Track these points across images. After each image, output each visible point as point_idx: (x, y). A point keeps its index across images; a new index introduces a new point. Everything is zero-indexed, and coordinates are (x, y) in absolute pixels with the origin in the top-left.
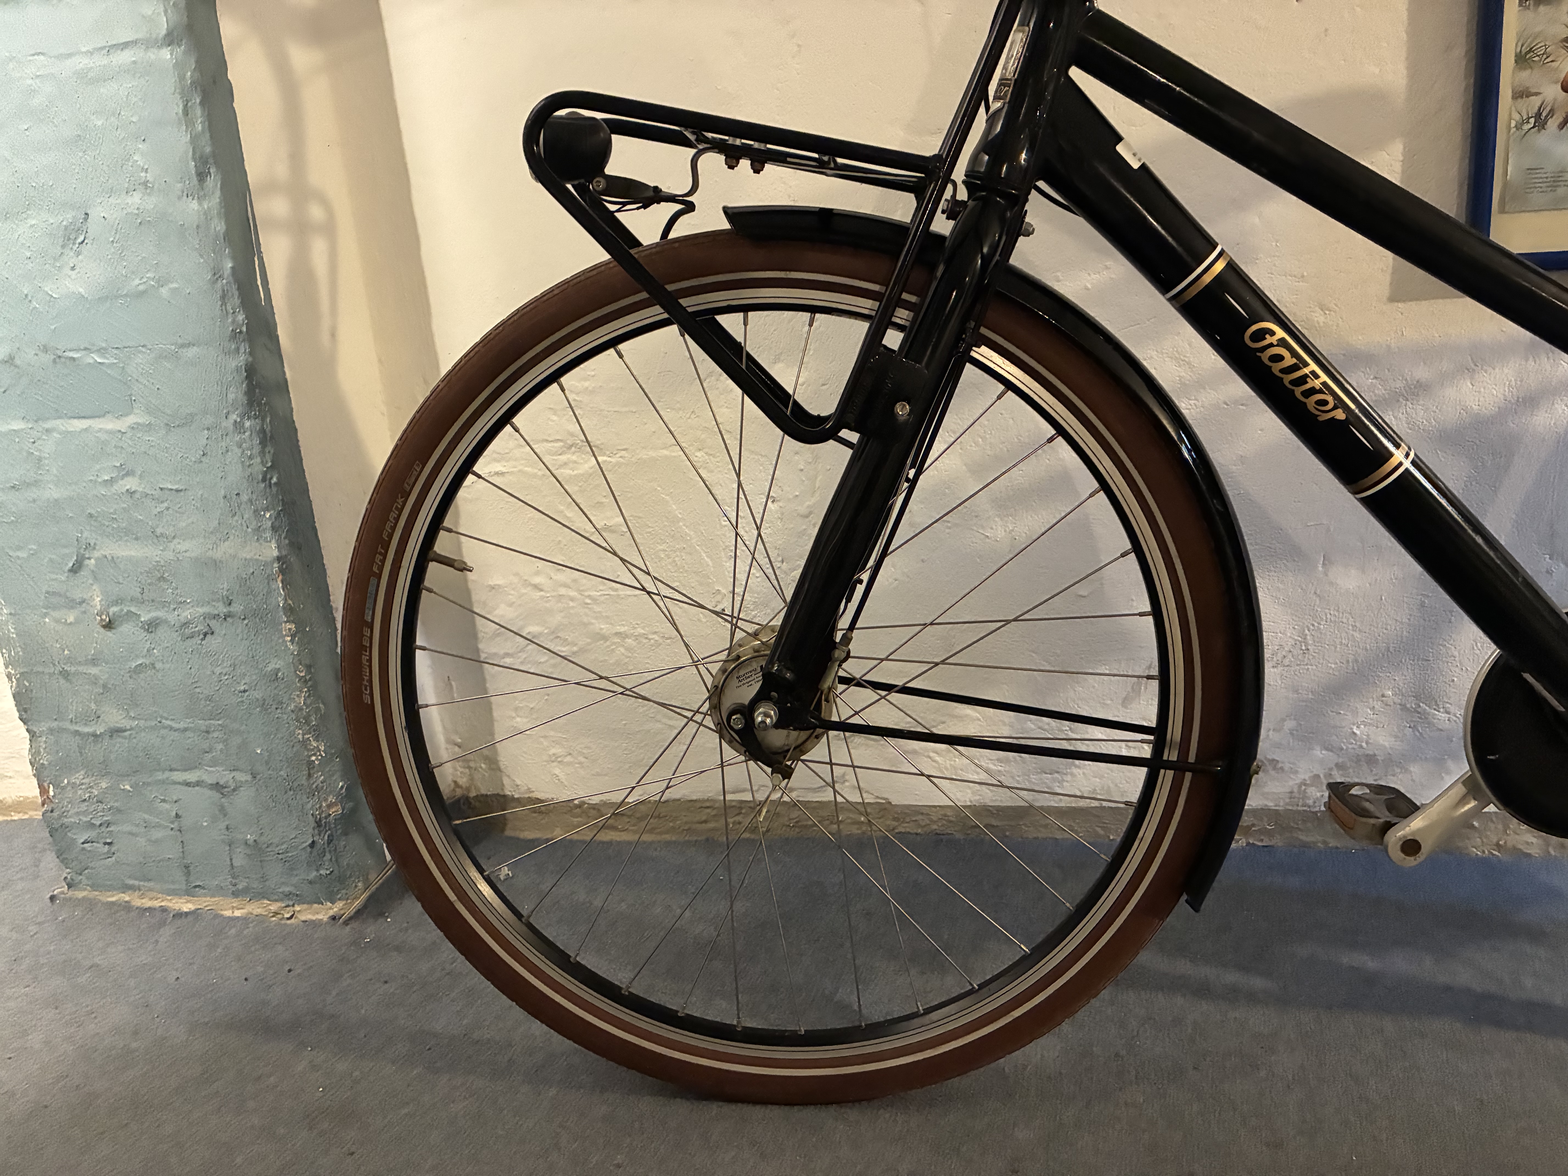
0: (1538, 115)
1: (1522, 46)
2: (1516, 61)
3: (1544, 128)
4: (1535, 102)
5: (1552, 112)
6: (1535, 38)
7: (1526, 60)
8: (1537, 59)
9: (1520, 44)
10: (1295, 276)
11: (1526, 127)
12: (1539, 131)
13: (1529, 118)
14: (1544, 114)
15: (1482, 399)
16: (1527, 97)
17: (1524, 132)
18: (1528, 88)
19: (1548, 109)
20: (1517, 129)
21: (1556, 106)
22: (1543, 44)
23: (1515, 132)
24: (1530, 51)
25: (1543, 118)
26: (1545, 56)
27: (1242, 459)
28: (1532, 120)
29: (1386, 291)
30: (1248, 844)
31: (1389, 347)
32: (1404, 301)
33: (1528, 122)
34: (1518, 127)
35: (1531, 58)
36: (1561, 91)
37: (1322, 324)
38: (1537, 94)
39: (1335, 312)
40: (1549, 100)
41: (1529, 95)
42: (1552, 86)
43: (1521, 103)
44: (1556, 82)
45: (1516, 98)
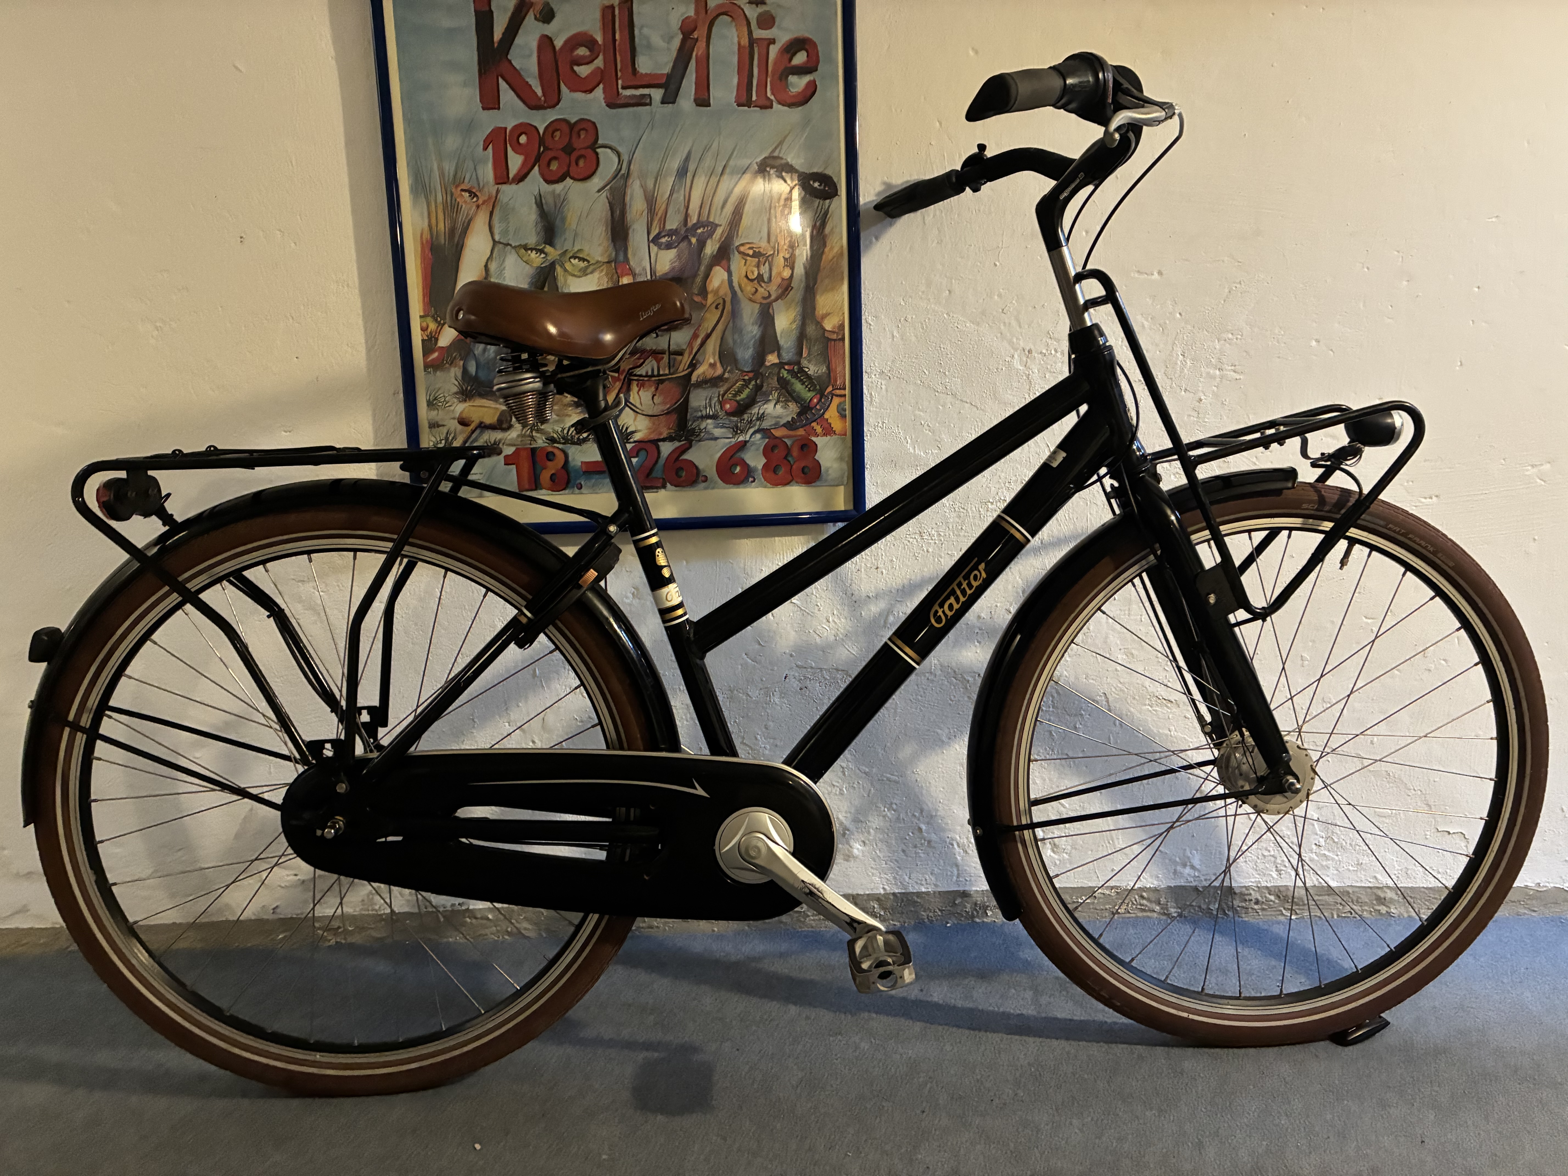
0: (447, 438)
2: (428, 405)
5: (455, 437)
6: (438, 392)
7: (434, 404)
8: (440, 404)
9: (428, 395)
13: (441, 440)
18: (437, 422)
19: (452, 435)
21: (457, 433)
22: (442, 395)
24: (435, 399)
26: (445, 403)
30: (337, 942)
35: (436, 403)
38: (443, 426)
40: (452, 429)
41: (439, 426)
42: (452, 421)
43: (434, 430)
44: (454, 418)
45: (430, 427)
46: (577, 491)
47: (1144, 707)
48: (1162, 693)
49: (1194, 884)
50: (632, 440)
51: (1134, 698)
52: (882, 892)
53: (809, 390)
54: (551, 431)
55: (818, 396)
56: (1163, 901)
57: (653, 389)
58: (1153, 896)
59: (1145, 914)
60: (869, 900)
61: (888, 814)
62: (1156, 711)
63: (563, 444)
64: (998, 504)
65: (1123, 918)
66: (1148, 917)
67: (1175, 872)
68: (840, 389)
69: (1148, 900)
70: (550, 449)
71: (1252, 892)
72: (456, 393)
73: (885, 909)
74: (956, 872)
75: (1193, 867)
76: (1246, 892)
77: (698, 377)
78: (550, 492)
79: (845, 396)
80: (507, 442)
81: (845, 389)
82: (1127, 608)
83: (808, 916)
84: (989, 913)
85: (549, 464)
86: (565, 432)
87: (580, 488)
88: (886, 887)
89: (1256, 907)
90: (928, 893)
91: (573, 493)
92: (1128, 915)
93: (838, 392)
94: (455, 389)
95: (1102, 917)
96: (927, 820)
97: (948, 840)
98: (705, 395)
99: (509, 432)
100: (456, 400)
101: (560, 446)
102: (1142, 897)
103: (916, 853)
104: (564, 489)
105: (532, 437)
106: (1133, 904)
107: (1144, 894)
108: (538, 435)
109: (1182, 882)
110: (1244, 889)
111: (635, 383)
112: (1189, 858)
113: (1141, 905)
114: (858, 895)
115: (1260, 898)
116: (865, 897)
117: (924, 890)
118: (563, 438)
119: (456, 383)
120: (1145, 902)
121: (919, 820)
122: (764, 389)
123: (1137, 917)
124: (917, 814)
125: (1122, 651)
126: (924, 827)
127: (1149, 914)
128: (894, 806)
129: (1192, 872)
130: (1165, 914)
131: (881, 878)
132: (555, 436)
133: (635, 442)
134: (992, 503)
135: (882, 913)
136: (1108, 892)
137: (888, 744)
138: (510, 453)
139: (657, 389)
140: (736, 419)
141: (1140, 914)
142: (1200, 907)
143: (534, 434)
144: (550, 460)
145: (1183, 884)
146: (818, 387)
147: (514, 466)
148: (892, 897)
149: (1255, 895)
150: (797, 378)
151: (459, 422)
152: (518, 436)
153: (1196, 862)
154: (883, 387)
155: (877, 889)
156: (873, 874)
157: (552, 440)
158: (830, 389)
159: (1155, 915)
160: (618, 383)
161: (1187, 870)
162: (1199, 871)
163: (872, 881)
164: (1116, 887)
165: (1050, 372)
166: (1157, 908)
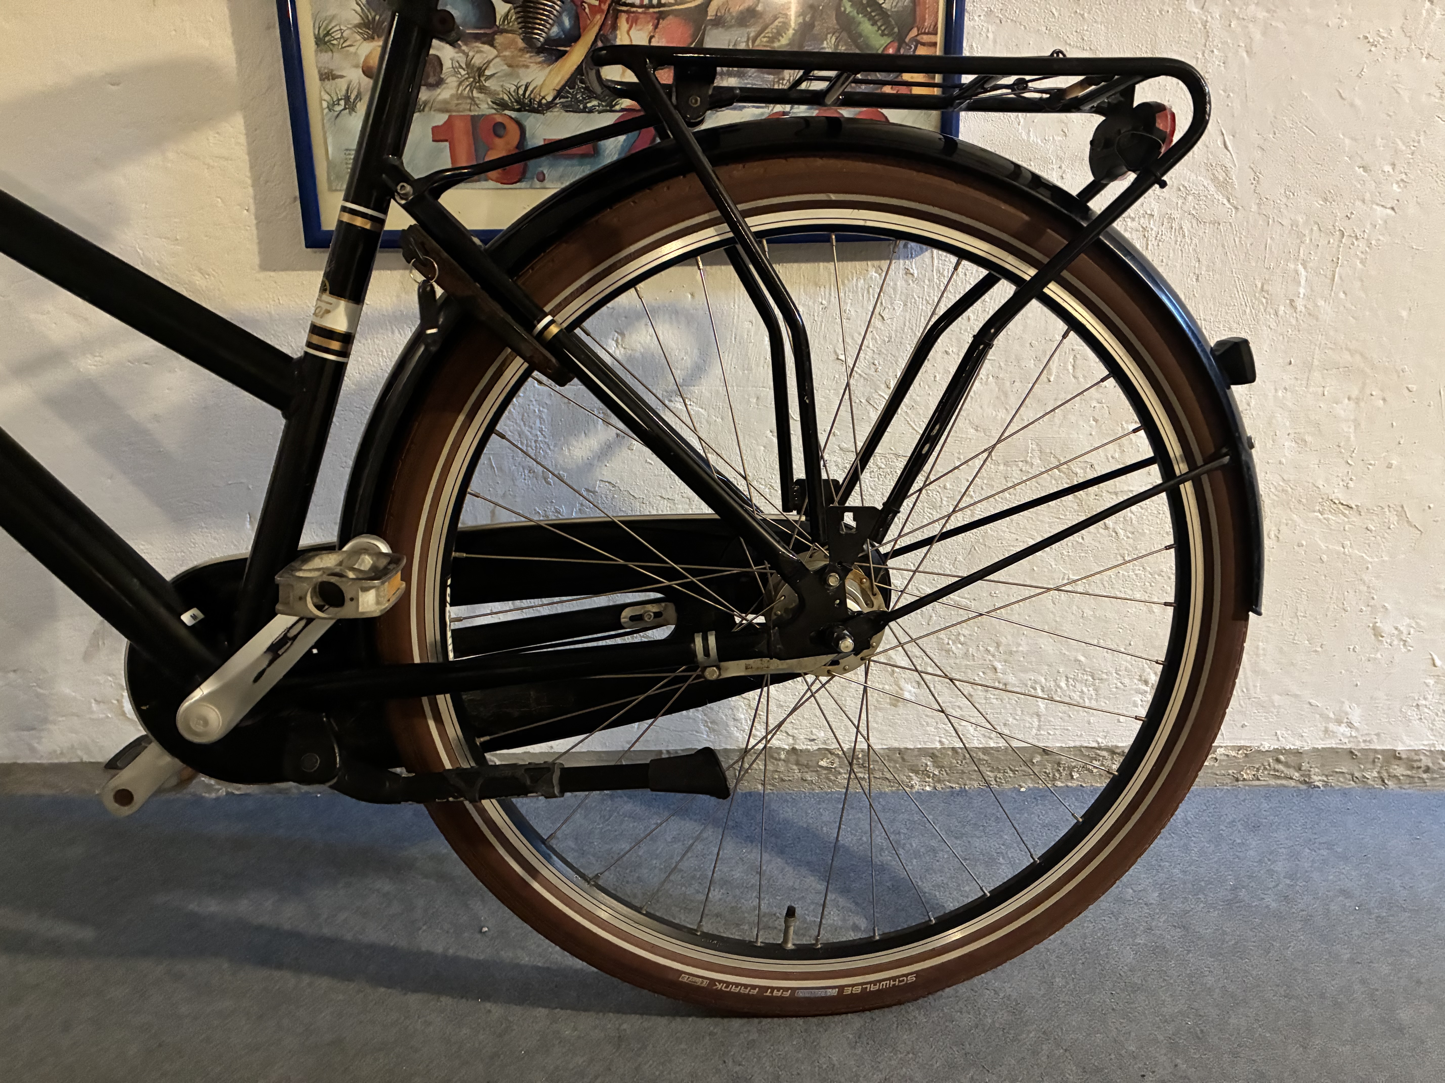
0: (347, 98)
1: (319, 28)
2: (317, 44)
3: (353, 110)
4: (341, 85)
5: (359, 96)
6: (330, 22)
7: (326, 43)
8: (335, 42)
9: (317, 25)
10: (168, 238)
11: (338, 108)
12: (350, 113)
13: (339, 100)
14: (353, 97)
15: (361, 367)
16: (333, 79)
17: (336, 113)
18: (332, 70)
19: (355, 93)
20: (330, 110)
21: (362, 90)
22: (337, 28)
23: (327, 114)
24: (328, 34)
25: (352, 100)
26: (342, 41)
27: (156, 418)
28: (342, 102)
29: (256, 260)
31: (270, 313)
32: (274, 271)
33: (338, 104)
34: (330, 108)
35: (329, 41)
36: (363, 75)
37: (204, 288)
38: (342, 77)
39: (214, 276)
40: (355, 83)
41: (335, 77)
42: (354, 70)
43: (328, 84)
44: (356, 66)
45: (322, 79)
46: (538, 184)
47: (1311, 515)
48: (1340, 496)
49: (1349, 746)
50: (617, 108)
51: (1300, 501)
52: (939, 746)
53: (883, 35)
54: (499, 89)
55: (896, 44)
56: (1305, 766)
57: (650, 27)
58: (1292, 760)
59: (1279, 782)
60: (920, 755)
61: (954, 648)
62: (1327, 519)
63: (519, 110)
64: (1142, 220)
65: (1249, 786)
66: (1284, 786)
67: (1326, 731)
68: (928, 33)
69: (1287, 765)
70: (499, 119)
71: (1422, 757)
72: (356, 26)
73: (941, 767)
74: (1036, 723)
75: (1350, 725)
76: (1416, 758)
77: (718, 10)
78: (500, 185)
79: (935, 44)
80: (437, 105)
81: (936, 34)
82: (1305, 376)
83: (840, 773)
84: (1076, 775)
85: (498, 141)
86: (521, 92)
87: (542, 179)
88: (944, 740)
89: (1425, 776)
90: (997, 749)
91: (531, 188)
92: (1257, 783)
93: (925, 38)
94: (357, 20)
95: (1223, 785)
96: (1003, 657)
97: (1029, 683)
98: (728, 38)
99: (439, 91)
100: (358, 37)
101: (513, 114)
102: (1278, 761)
103: (986, 698)
104: (519, 181)
105: (472, 99)
106: (1265, 769)
107: (1282, 758)
108: (481, 96)
109: (1331, 743)
110: (1413, 754)
111: (623, 17)
112: (1347, 713)
113: (1275, 770)
114: (907, 749)
115: (1430, 765)
116: (916, 753)
117: (992, 745)
118: (518, 102)
119: (358, 9)
120: (1280, 767)
121: (993, 656)
122: (816, 30)
123: (1268, 785)
124: (991, 649)
125: (1292, 436)
126: (999, 666)
127: (1284, 782)
128: (962, 639)
129: (1347, 731)
130: (1305, 782)
131: (937, 728)
132: (506, 98)
133: (622, 110)
134: (1133, 219)
135: (937, 773)
136: (1233, 753)
137: (960, 558)
138: (440, 123)
139: (656, 27)
140: (771, 77)
141: (1273, 782)
142: (1352, 775)
143: (475, 94)
144: (500, 136)
145: (1334, 746)
146: (896, 30)
147: (447, 144)
148: (950, 753)
149: (1426, 761)
150: (866, 15)
151: (364, 72)
152: (452, 96)
153: (1355, 720)
154: (990, 35)
155: (932, 742)
156: (928, 724)
157: (502, 105)
158: (914, 32)
159: (1293, 783)
160: (598, 17)
161: (1343, 729)
162: (1357, 729)
163: (926, 733)
164: (1245, 748)
165: (1238, 18)
166: (1296, 775)
